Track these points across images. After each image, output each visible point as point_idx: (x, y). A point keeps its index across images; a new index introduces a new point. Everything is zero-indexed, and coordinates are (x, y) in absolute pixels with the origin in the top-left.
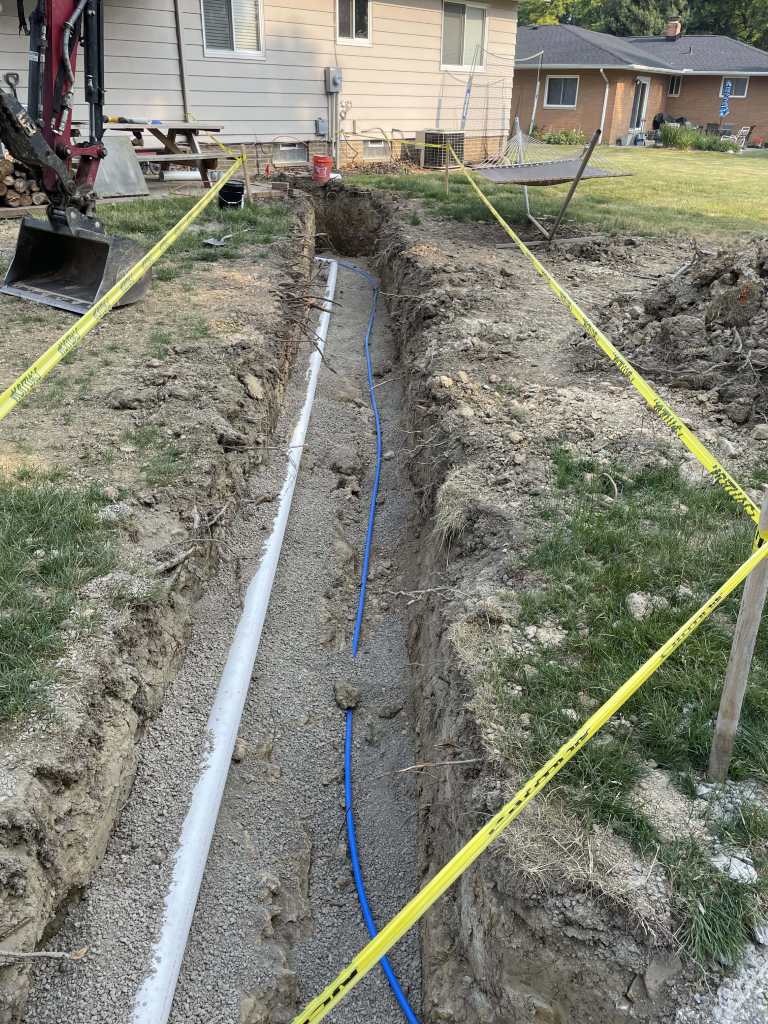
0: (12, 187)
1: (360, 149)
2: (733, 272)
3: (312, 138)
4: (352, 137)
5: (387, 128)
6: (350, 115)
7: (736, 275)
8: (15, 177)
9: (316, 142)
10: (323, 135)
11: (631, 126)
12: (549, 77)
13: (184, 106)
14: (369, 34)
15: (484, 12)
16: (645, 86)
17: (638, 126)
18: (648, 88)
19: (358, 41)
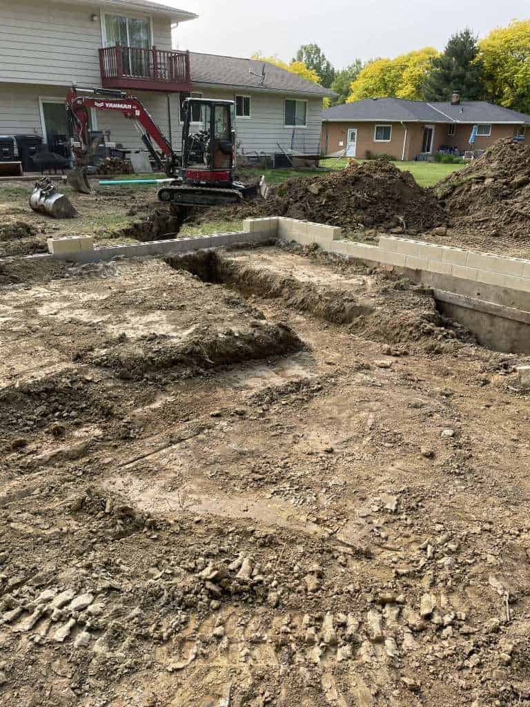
1: (246, 160)
4: (242, 156)
5: (259, 152)
6: (241, 146)
11: (423, 151)
12: (376, 126)
14: (250, 114)
15: (306, 103)
16: (431, 130)
17: (428, 151)
18: (433, 131)
19: (244, 117)
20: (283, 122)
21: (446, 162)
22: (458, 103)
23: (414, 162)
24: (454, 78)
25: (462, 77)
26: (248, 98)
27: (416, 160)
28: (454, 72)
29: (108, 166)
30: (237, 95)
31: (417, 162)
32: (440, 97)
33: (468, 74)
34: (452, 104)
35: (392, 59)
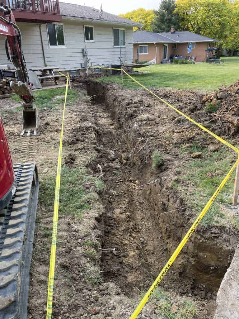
0: (6, 89)
1: (94, 70)
2: (211, 99)
3: (80, 68)
4: (91, 68)
5: (100, 64)
6: (90, 61)
7: (211, 100)
8: (7, 86)
9: (81, 69)
10: (83, 67)
11: (164, 58)
12: (139, 46)
13: (45, 62)
14: (94, 39)
15: (124, 30)
16: (166, 47)
17: (166, 58)
18: (167, 47)
19: (91, 41)
20: (113, 44)
21: (180, 63)
22: (174, 33)
23: (161, 64)
24: (166, 20)
25: (170, 20)
26: (92, 28)
27: (162, 63)
28: (166, 17)
29: (5, 87)
30: (85, 26)
31: (163, 64)
32: (161, 30)
33: (173, 18)
34: (172, 33)
35: (124, 14)
